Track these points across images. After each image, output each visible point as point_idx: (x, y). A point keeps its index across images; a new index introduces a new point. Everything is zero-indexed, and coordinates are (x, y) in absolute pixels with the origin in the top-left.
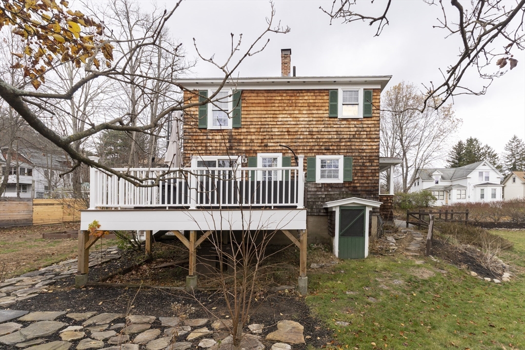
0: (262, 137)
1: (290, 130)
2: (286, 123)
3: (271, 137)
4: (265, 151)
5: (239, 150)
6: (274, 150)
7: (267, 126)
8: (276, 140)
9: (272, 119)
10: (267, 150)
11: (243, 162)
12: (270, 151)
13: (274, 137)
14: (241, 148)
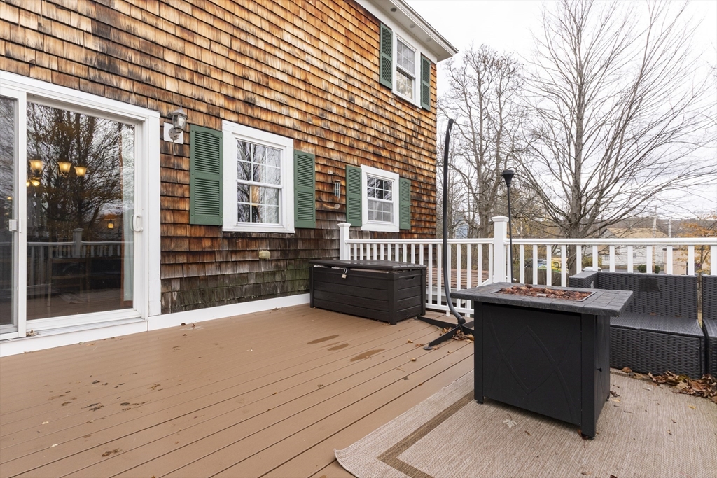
0: (238, 71)
1: (311, 80)
2: (301, 55)
3: (263, 80)
4: (247, 121)
5: (147, 84)
6: (272, 123)
7: (252, 41)
8: (278, 97)
9: (266, 26)
10: (252, 118)
11: (167, 138)
12: (262, 125)
13: (272, 84)
14: (157, 79)
